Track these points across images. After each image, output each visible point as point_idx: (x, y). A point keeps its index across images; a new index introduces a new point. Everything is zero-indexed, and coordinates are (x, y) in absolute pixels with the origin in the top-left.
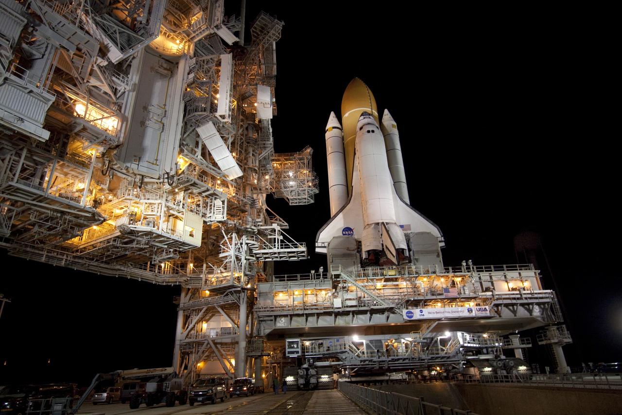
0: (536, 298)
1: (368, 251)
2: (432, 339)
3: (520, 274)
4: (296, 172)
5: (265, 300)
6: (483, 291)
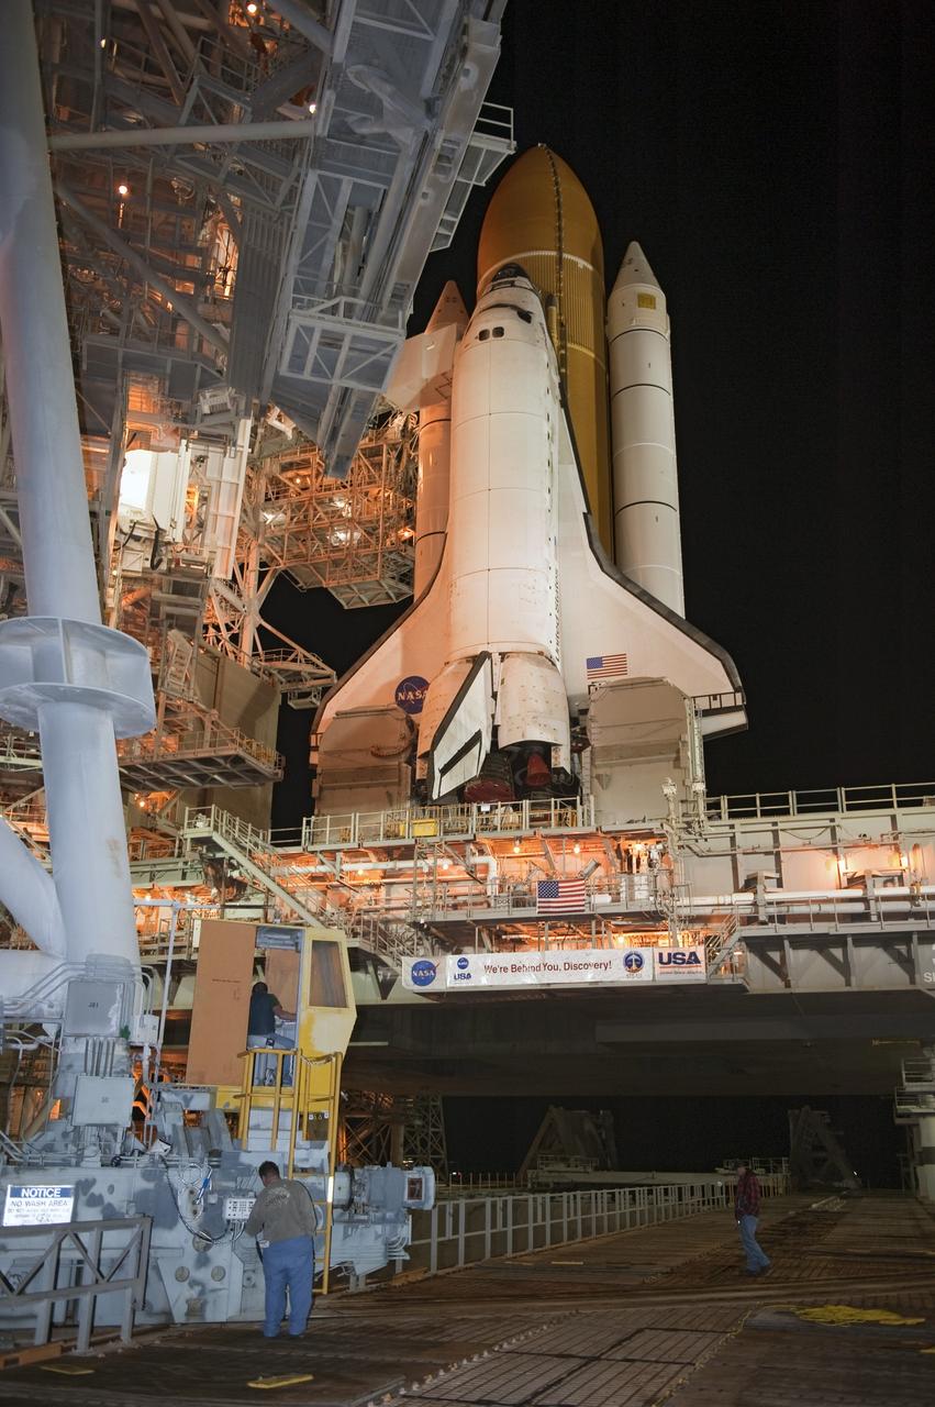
6: (737, 890)
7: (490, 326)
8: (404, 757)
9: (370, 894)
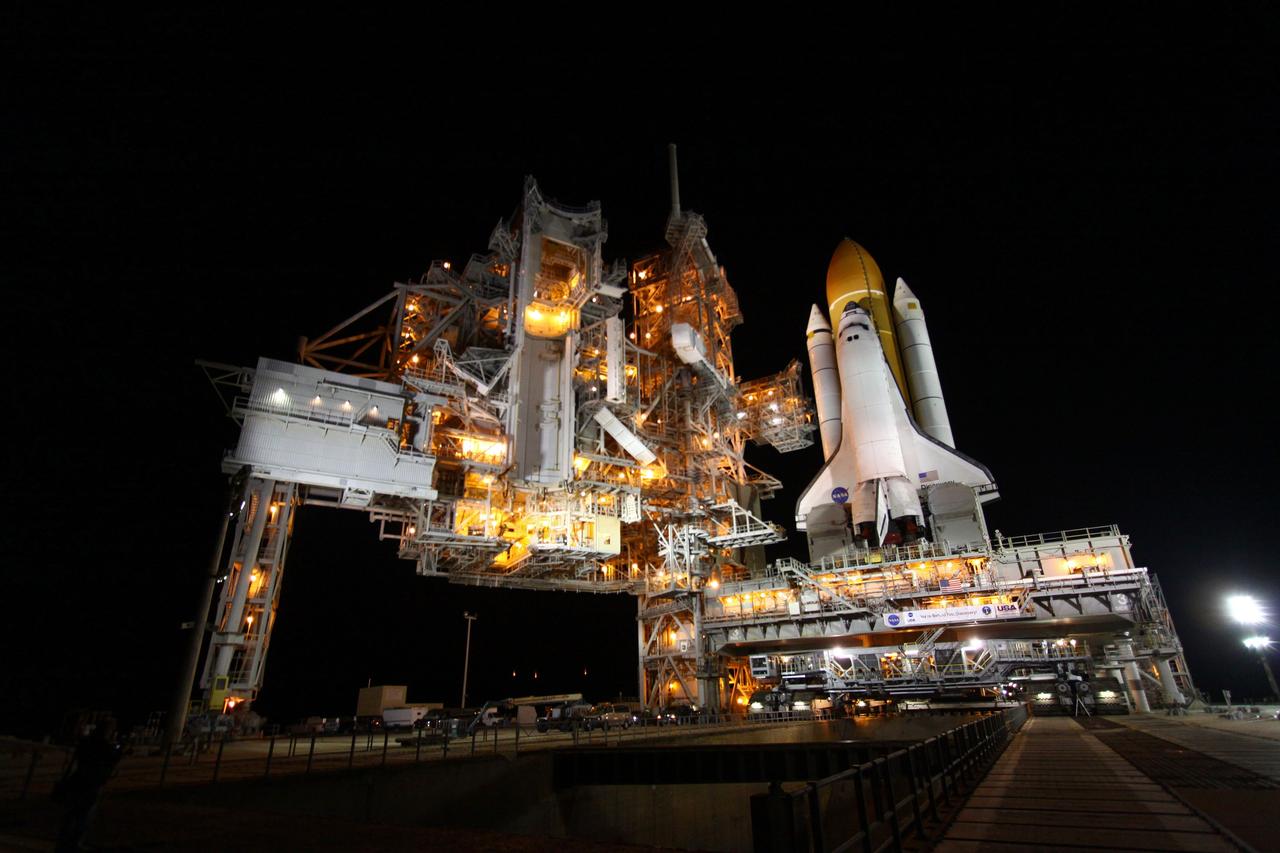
0: (1111, 583)
1: (861, 525)
2: (953, 651)
3: (1090, 543)
4: (779, 405)
5: (714, 606)
6: (1023, 577)
7: (852, 335)
8: (846, 524)
9: (858, 588)
